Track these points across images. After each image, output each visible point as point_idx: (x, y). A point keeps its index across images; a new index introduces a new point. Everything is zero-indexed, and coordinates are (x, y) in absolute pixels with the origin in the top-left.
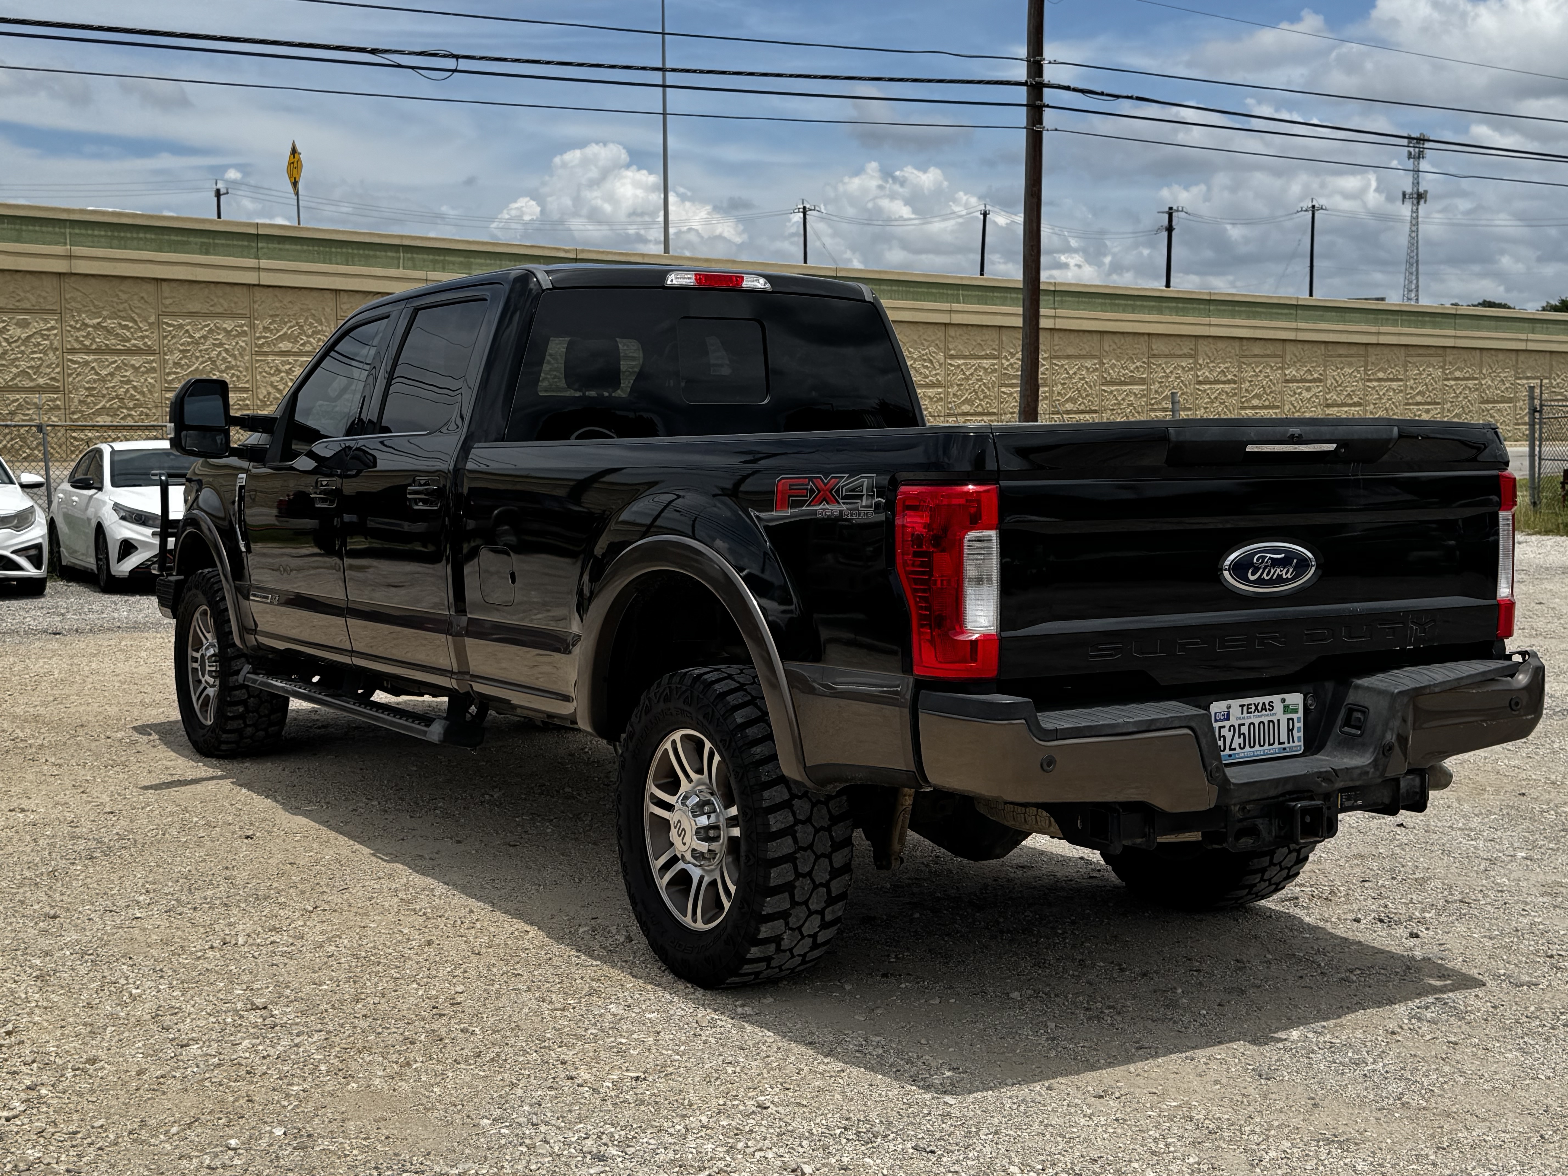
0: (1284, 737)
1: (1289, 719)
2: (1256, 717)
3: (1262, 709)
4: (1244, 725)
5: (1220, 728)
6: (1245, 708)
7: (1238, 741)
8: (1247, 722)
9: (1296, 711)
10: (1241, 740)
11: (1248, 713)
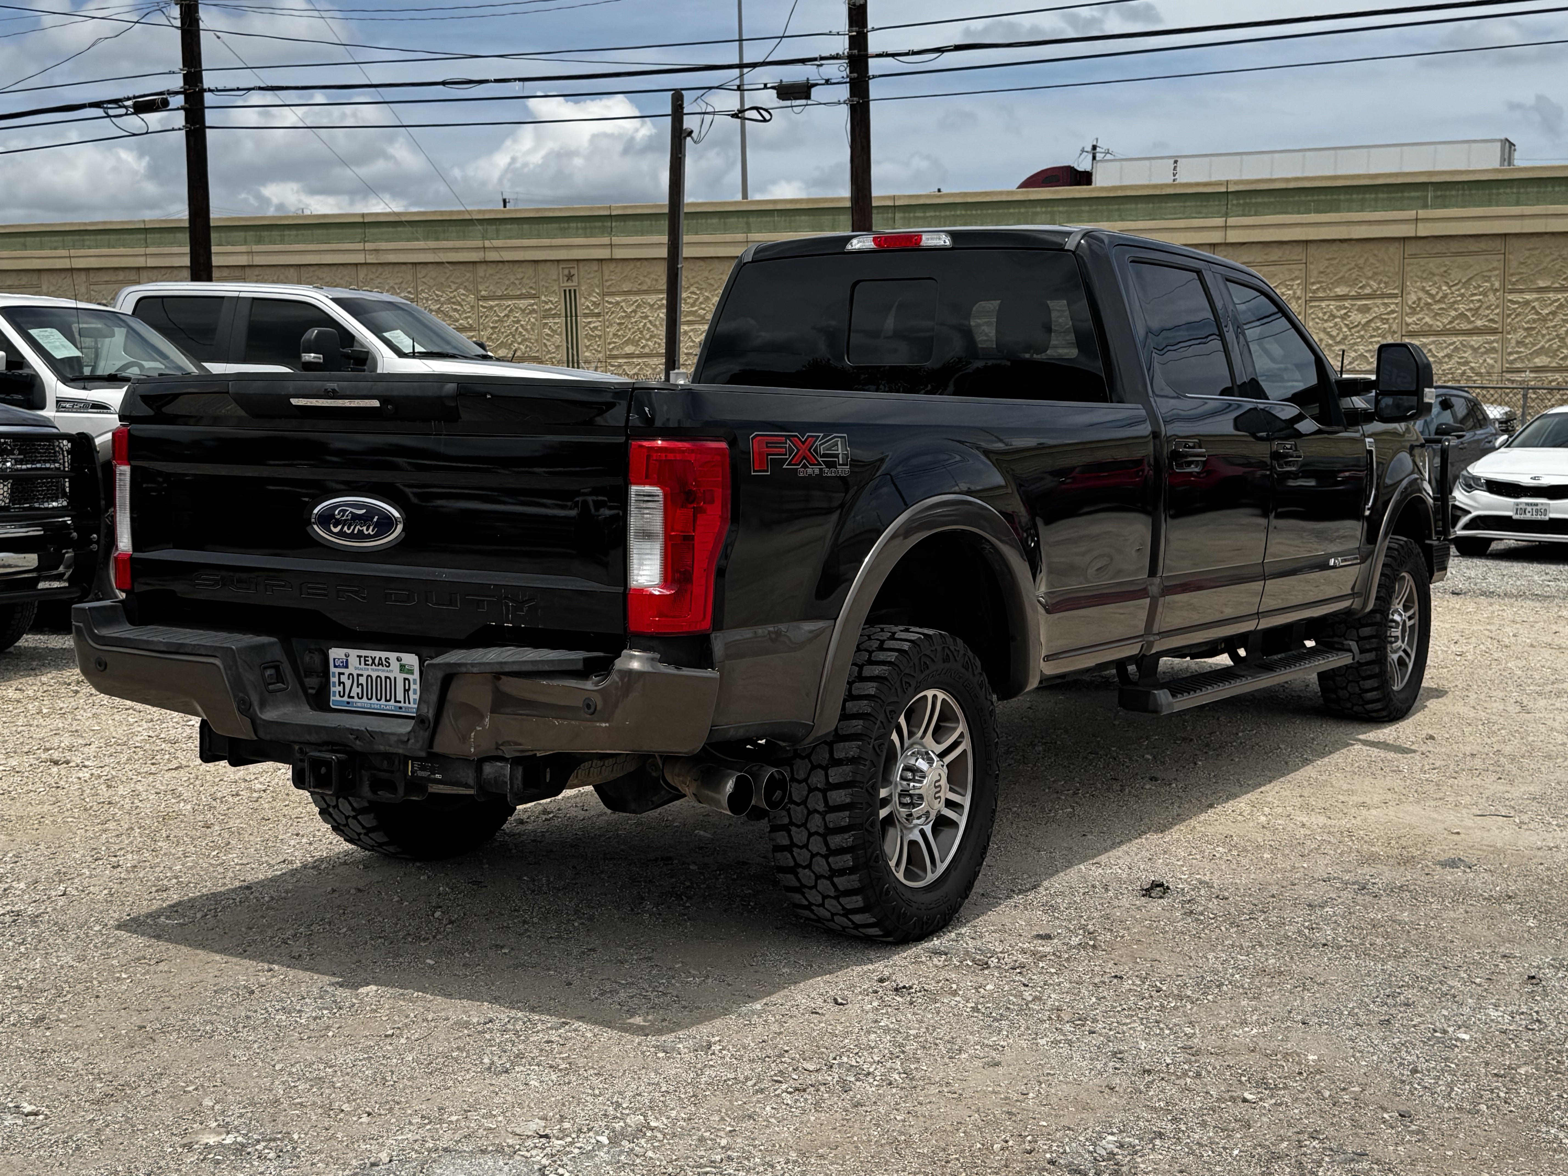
0: (400, 697)
1: (405, 679)
2: (373, 670)
3: (379, 664)
4: (362, 675)
5: (340, 674)
6: (362, 659)
7: (356, 690)
8: (365, 674)
9: (411, 672)
10: (359, 690)
11: (366, 664)
